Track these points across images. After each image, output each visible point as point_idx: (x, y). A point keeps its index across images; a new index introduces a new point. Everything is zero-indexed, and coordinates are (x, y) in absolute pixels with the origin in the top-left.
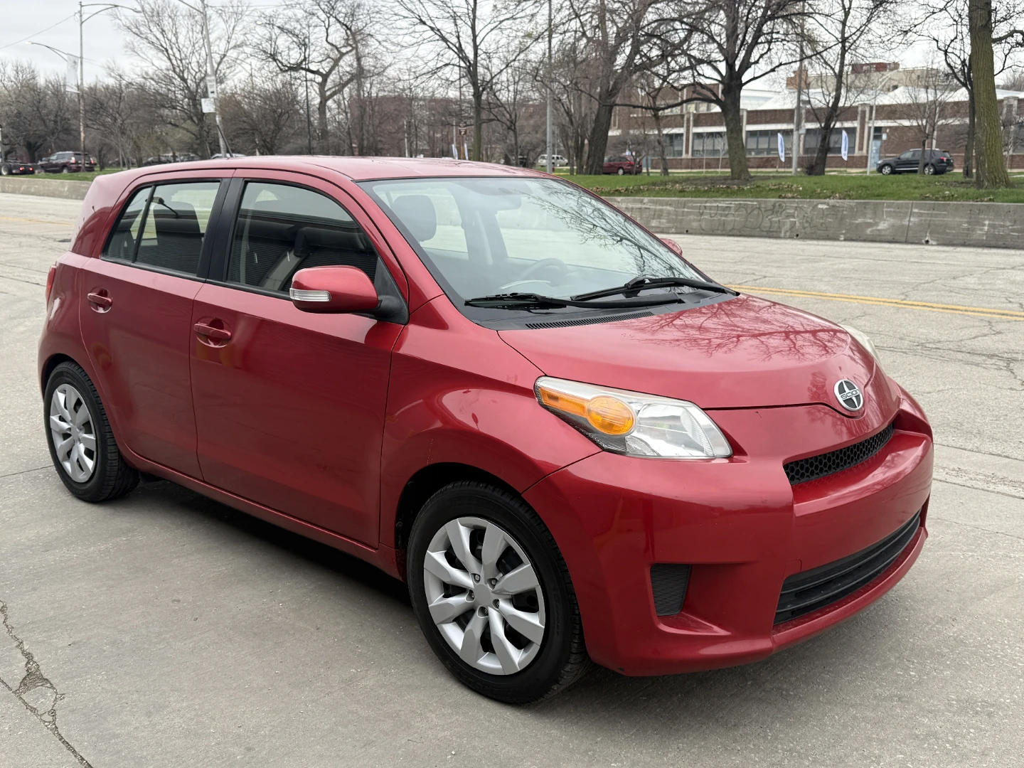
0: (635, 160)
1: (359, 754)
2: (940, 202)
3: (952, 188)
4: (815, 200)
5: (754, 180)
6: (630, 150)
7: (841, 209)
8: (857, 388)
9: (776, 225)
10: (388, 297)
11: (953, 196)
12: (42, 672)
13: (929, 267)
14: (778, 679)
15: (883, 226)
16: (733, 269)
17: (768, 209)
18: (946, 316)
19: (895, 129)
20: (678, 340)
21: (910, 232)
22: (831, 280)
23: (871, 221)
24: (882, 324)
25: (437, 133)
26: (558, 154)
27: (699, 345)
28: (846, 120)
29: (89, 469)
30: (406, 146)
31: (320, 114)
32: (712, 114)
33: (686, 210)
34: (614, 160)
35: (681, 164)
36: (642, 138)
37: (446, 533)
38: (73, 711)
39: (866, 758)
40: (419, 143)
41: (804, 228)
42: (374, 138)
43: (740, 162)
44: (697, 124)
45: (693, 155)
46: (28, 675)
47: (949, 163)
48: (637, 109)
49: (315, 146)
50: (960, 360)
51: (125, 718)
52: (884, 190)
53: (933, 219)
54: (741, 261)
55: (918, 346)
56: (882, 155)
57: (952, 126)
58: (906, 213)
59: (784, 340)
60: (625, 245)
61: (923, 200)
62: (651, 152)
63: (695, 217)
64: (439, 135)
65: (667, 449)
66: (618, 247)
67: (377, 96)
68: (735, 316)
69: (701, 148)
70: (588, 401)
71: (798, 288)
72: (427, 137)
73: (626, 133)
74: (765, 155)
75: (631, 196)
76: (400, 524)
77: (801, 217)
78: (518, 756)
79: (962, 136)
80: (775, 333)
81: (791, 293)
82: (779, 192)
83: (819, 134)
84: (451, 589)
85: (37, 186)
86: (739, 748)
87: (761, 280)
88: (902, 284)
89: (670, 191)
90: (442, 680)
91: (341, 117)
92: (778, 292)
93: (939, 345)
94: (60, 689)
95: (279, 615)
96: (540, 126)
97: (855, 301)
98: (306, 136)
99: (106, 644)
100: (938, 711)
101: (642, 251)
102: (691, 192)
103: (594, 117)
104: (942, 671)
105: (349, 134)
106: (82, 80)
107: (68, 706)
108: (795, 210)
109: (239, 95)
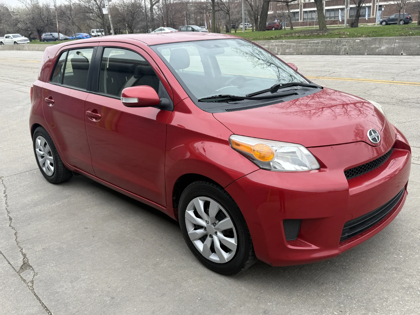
0: (279, 24)
1: (159, 300)
2: (407, 37)
3: (413, 30)
4: (354, 38)
5: (329, 31)
6: (277, 20)
7: (365, 42)
8: (377, 132)
9: (339, 49)
10: (164, 99)
11: (413, 34)
12: (29, 263)
13: (403, 65)
14: (341, 260)
15: (383, 48)
16: (320, 70)
17: (335, 43)
18: (411, 87)
19: (388, 5)
20: (296, 112)
21: (395, 50)
22: (362, 73)
23: (378, 46)
24: (384, 92)
25: (198, 16)
26: (248, 23)
27: (305, 114)
28: (367, 3)
29: (52, 170)
30: (186, 23)
31: (151, 11)
32: (311, 3)
33: (300, 44)
34: (271, 24)
35: (298, 24)
36: (282, 14)
37: (193, 203)
38: (40, 281)
39: (381, 299)
40: (191, 21)
41: (350, 50)
42: (173, 20)
43: (323, 23)
44: (304, 7)
45: (303, 20)
46: (24, 264)
47: (411, 19)
48: (279, 2)
49: (149, 25)
50: (418, 107)
51: (62, 284)
52: (384, 33)
53: (405, 44)
54: (324, 66)
55: (399, 101)
56: (382, 17)
57: (412, 3)
58: (393, 42)
59: (342, 108)
60: (272, 67)
61: (400, 36)
62: (286, 20)
63: (305, 48)
64: (199, 17)
66: (269, 68)
67: (173, 3)
68: (321, 98)
69: (306, 17)
70: (253, 146)
71: (348, 77)
72: (194, 19)
73: (275, 13)
74: (333, 19)
75: (278, 40)
76: (174, 198)
77: (349, 45)
78: (227, 300)
79: (416, 7)
80: (338, 105)
81: (345, 79)
82: (339, 35)
83: (356, 9)
84: (197, 227)
85: (41, 47)
86: (324, 295)
87: (332, 74)
88: (392, 74)
89: (294, 36)
90: (195, 263)
91: (159, 12)
92: (340, 79)
93: (408, 101)
94: (36, 271)
95: (128, 234)
96: (239, 12)
97: (372, 82)
98: (145, 21)
99: (56, 249)
100: (413, 275)
101: (279, 69)
102: (302, 37)
103: (262, 6)
104: (414, 255)
105: (162, 19)
106: (56, 3)
107: (39, 278)
108: (346, 43)
109: (118, 6)
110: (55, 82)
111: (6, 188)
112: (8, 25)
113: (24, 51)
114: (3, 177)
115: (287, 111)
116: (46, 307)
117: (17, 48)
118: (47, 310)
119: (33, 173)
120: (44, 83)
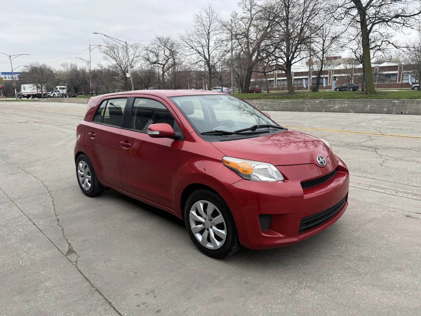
0: (259, 88)
1: (169, 275)
2: (354, 99)
3: (358, 95)
4: (315, 100)
5: (296, 94)
6: (257, 85)
7: (323, 102)
8: (324, 158)
9: (303, 108)
10: (177, 132)
11: (358, 97)
12: (73, 249)
13: (351, 120)
15: (336, 107)
16: (289, 122)
17: (300, 102)
18: (356, 135)
19: (340, 77)
20: (271, 144)
21: (345, 109)
22: (320, 124)
23: (333, 106)
24: (335, 138)
26: (235, 87)
27: (277, 146)
28: (325, 75)
29: (89, 186)
30: (189, 86)
31: (162, 77)
32: (283, 73)
33: (274, 103)
34: (253, 89)
35: (273, 89)
36: (261, 82)
37: (196, 205)
39: (329, 275)
40: (193, 85)
41: (312, 108)
42: (179, 83)
43: (291, 88)
44: (278, 77)
45: (277, 86)
46: (69, 250)
47: (358, 87)
48: (259, 73)
50: (360, 149)
51: (98, 263)
52: (337, 96)
53: (352, 105)
54: (292, 119)
55: (347, 144)
56: (336, 85)
57: (358, 75)
58: (344, 103)
59: (304, 144)
61: (349, 99)
62: (264, 86)
63: (278, 106)
64: (199, 82)
65: (263, 178)
66: (252, 117)
67: (180, 71)
68: (289, 136)
69: (280, 84)
70: (239, 164)
71: (309, 127)
72: (195, 83)
73: (256, 80)
74: (299, 86)
75: (257, 99)
76: (182, 202)
77: (311, 105)
78: (218, 275)
79: (361, 79)
80: (301, 141)
82: (304, 97)
83: (316, 79)
84: (198, 223)
86: (288, 272)
87: (298, 125)
88: (342, 125)
89: (270, 98)
91: (169, 77)
92: (303, 128)
93: (353, 144)
94: (78, 254)
95: (146, 231)
96: (229, 79)
97: (327, 131)
98: (158, 84)
99: (93, 240)
100: (352, 260)
101: (259, 118)
102: (276, 98)
103: (246, 76)
104: (353, 247)
105: (171, 83)
106: (90, 68)
107: (81, 260)
108: (309, 103)
109: (138, 72)
110: (97, 122)
111: (53, 199)
112: (52, 83)
113: (63, 103)
114: (51, 191)
115: (263, 143)
116: (87, 278)
117: (58, 101)
118: (88, 280)
119: (74, 189)
120: (88, 122)
